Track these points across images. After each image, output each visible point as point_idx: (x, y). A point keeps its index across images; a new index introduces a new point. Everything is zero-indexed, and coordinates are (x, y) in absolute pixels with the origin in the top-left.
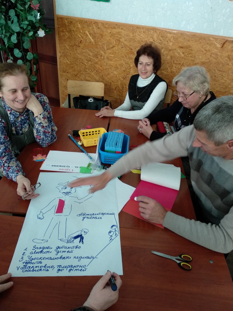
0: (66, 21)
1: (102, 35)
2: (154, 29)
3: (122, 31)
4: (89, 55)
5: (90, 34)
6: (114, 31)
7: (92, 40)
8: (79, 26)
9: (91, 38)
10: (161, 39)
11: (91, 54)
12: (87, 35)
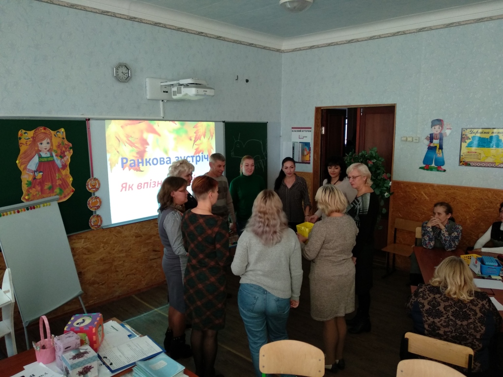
0: (402, 185)
1: (437, 195)
2: (489, 190)
3: (458, 191)
4: (423, 210)
5: (425, 194)
6: (450, 191)
7: (427, 198)
8: (415, 188)
9: (426, 197)
10: (495, 196)
11: (425, 209)
12: (422, 195)
